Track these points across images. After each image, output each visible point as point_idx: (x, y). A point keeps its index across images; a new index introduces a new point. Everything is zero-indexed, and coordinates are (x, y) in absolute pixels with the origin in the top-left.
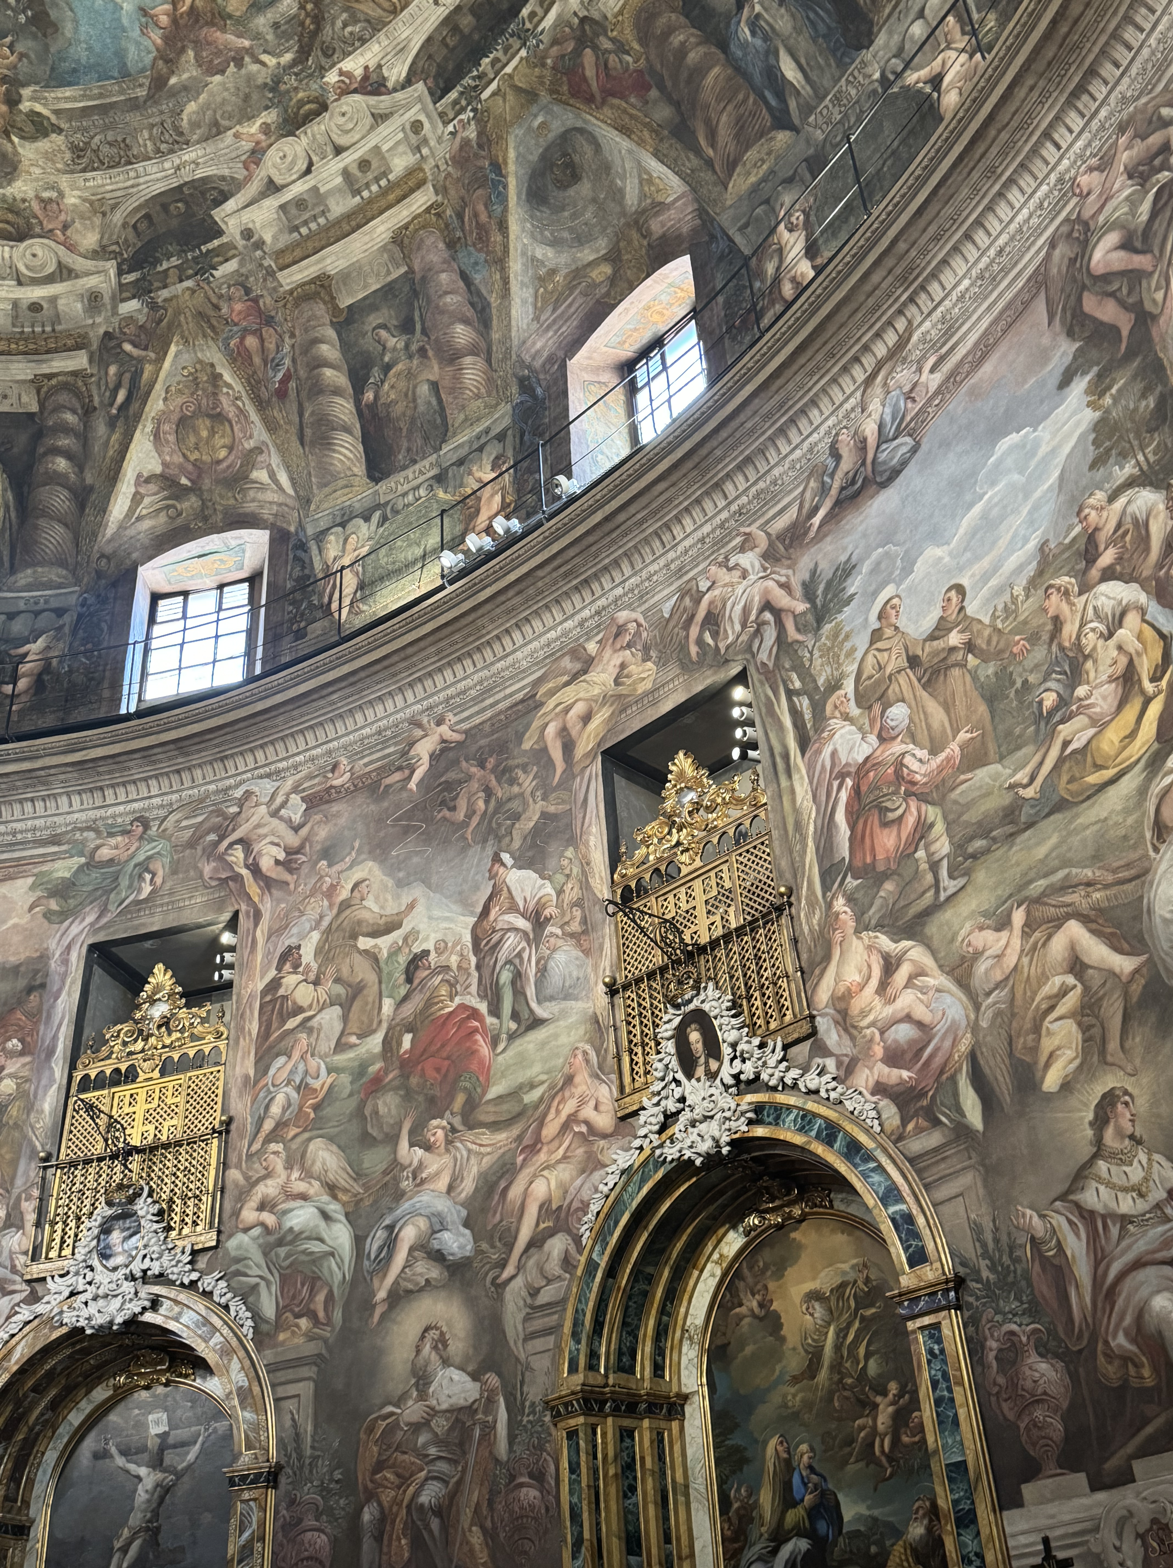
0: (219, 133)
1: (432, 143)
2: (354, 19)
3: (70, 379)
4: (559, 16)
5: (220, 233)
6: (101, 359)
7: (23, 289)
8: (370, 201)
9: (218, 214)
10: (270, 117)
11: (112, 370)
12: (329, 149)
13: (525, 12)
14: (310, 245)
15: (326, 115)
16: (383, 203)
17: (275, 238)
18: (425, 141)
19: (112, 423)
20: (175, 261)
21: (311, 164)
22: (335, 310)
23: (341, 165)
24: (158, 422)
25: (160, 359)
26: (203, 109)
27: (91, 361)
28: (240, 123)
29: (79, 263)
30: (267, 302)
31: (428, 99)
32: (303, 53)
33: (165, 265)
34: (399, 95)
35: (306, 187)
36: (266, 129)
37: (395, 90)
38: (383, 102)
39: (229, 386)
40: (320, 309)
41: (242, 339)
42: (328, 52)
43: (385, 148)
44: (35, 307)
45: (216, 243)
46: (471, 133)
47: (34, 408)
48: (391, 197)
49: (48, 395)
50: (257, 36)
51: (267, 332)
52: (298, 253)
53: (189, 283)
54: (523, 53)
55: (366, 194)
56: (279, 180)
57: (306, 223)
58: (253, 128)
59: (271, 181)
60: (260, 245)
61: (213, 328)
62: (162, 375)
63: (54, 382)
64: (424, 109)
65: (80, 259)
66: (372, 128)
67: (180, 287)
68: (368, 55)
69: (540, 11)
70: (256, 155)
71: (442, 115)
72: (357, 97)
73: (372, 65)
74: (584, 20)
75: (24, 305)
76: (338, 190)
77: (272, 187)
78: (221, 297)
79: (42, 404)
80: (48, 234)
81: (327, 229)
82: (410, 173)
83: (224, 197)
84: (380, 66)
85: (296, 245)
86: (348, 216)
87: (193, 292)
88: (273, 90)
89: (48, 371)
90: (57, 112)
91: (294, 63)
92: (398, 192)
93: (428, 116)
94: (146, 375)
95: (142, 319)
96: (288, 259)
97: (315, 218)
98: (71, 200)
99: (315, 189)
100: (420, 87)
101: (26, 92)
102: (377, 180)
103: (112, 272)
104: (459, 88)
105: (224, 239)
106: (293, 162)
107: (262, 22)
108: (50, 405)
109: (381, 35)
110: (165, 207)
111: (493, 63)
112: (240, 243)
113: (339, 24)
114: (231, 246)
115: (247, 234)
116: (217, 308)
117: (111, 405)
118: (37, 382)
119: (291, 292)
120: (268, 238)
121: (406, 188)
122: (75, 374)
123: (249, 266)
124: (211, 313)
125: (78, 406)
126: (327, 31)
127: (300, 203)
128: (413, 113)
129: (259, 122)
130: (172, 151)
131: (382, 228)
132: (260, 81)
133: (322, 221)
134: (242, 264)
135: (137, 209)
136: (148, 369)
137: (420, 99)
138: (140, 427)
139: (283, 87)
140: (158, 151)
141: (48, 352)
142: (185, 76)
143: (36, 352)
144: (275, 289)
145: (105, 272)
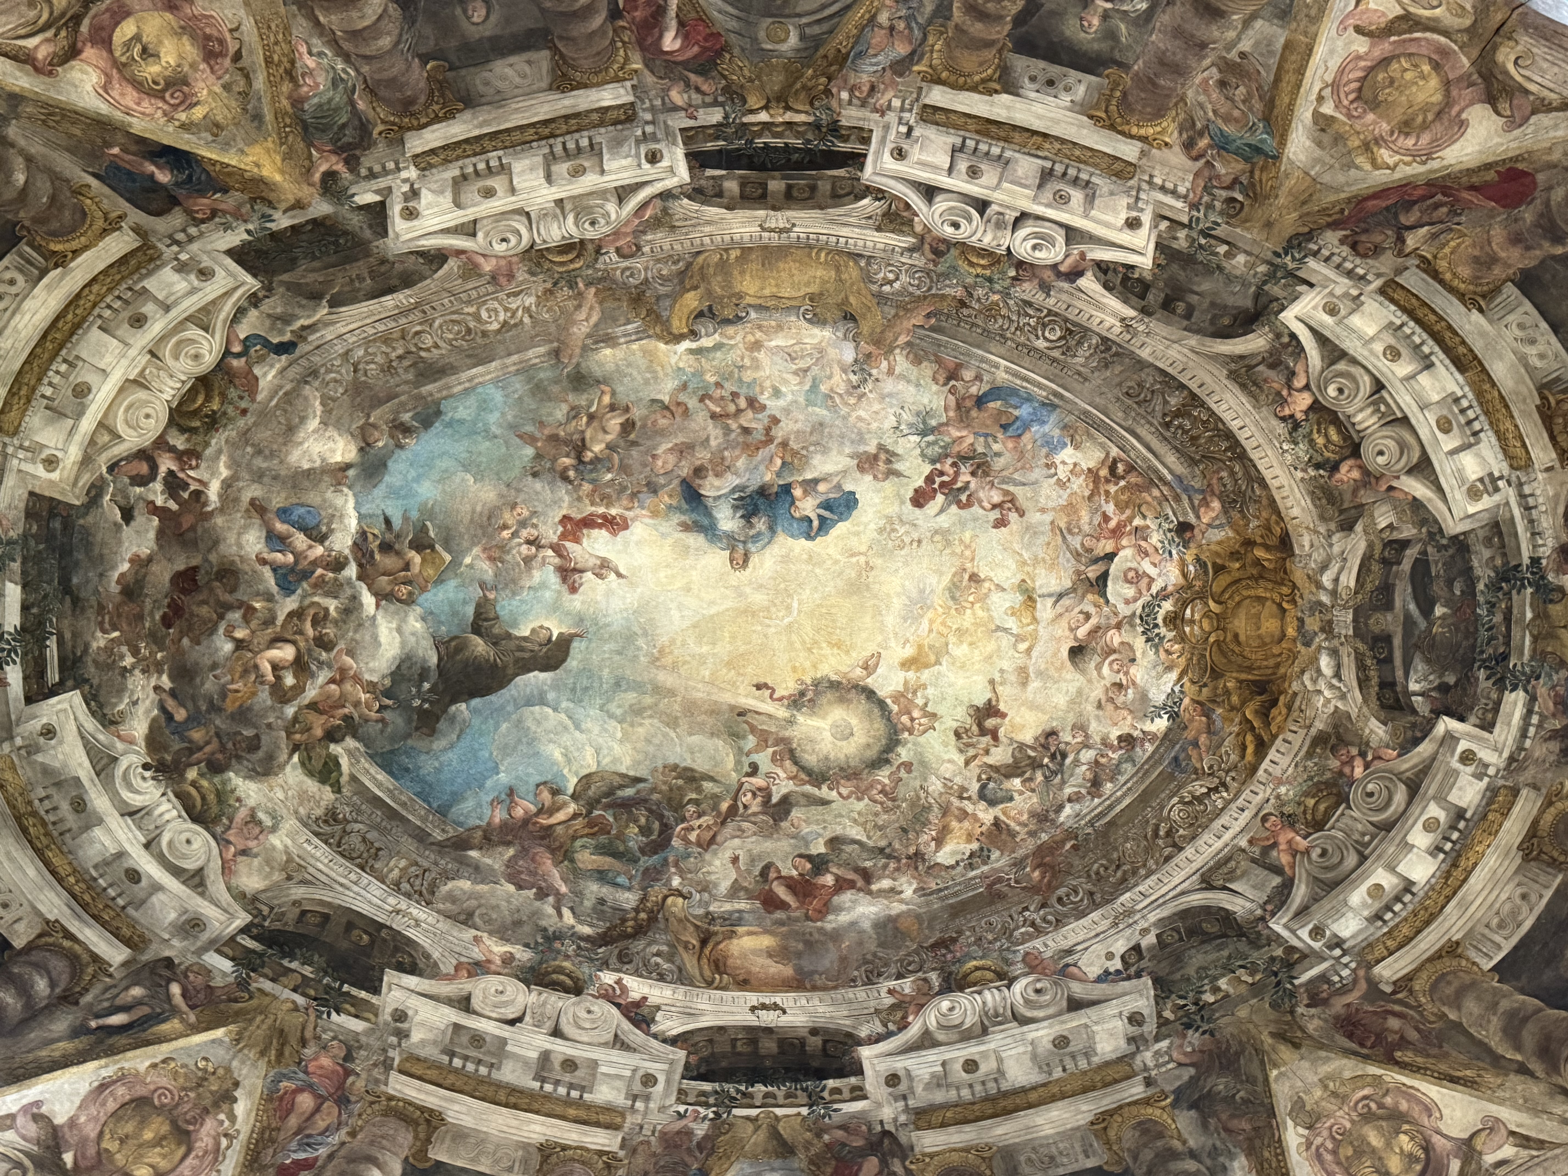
0: (464, 923)
1: (652, 1105)
2: (670, 958)
3: (85, 957)
4: (863, 1112)
5: (376, 990)
6: (138, 972)
7: (143, 852)
8: (548, 1097)
9: (390, 976)
10: (523, 955)
11: (137, 991)
12: (549, 1025)
13: (831, 1083)
14: (451, 1079)
15: (573, 999)
16: (559, 1110)
17: (423, 1042)
18: (647, 1098)
19: (77, 1032)
20: (307, 971)
21: (520, 1019)
22: (422, 1153)
23: (548, 1046)
24: (121, 1078)
25: (196, 1029)
26: (471, 896)
27: (125, 964)
28: (491, 933)
29: (217, 886)
30: (359, 1084)
31: (680, 1069)
32: (604, 939)
33: (294, 965)
34: (654, 1043)
35: (497, 1032)
36: (508, 960)
37: (655, 1036)
38: (635, 1036)
39: (232, 1118)
40: (405, 1139)
41: (299, 1090)
42: (624, 960)
43: (603, 1069)
44: (134, 876)
45: (363, 994)
46: (700, 1130)
47: (18, 943)
48: (572, 1112)
49: (47, 948)
50: (579, 894)
51: (330, 1109)
52: (432, 1074)
53: (300, 1000)
54: (805, 1111)
55: (548, 1088)
56: (476, 1003)
57: (466, 1058)
58: (498, 949)
59: (468, 999)
60: (402, 1035)
61: (280, 1054)
62: (181, 1043)
63: (67, 943)
64: (669, 1074)
65: (223, 886)
66: (605, 1045)
67: (287, 994)
68: (656, 992)
69: (846, 1094)
70: (478, 968)
71: (681, 1091)
72: (615, 1011)
73: (652, 1001)
74: (886, 1133)
75: (128, 863)
76: (525, 1062)
77: (464, 1004)
78: (318, 1038)
79: (30, 947)
80: (222, 841)
81: (483, 1082)
82: (609, 1109)
83: (413, 969)
84: (658, 1008)
85: (438, 1066)
86: (514, 1090)
87: (296, 1008)
88: (547, 938)
89: (73, 930)
90: (353, 778)
91: (587, 939)
92: (582, 1114)
93: (668, 1081)
94: (165, 1027)
95: (218, 982)
96: (418, 1070)
97: (479, 1062)
98: (277, 841)
99: (504, 1042)
100: (680, 1055)
101: (350, 742)
102: (571, 1086)
103: (238, 923)
104: (717, 1086)
105: (374, 1000)
106: (505, 1004)
107: (594, 889)
108: (35, 956)
109: (682, 989)
110: (350, 926)
111: (767, 1095)
112: (386, 1016)
113: (654, 949)
114: (375, 1011)
115: (400, 1016)
116: (304, 1042)
117: (98, 1016)
118: (51, 927)
119: (391, 1098)
120: (416, 1036)
121: (594, 1117)
122: (96, 958)
123: (372, 1041)
124: (294, 1041)
125: (62, 985)
126: (639, 945)
127: (477, 1039)
128: (657, 1068)
129: (508, 948)
130: (408, 896)
131: (538, 1128)
132: (544, 923)
133: (483, 1070)
134: (368, 1033)
135: (322, 903)
136: (173, 1025)
137: (672, 1063)
138: (103, 1062)
139: (557, 945)
140: (397, 884)
141: (94, 917)
142: (489, 861)
143: (85, 906)
144: (377, 1081)
145: (232, 916)
